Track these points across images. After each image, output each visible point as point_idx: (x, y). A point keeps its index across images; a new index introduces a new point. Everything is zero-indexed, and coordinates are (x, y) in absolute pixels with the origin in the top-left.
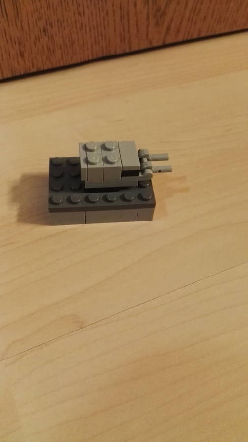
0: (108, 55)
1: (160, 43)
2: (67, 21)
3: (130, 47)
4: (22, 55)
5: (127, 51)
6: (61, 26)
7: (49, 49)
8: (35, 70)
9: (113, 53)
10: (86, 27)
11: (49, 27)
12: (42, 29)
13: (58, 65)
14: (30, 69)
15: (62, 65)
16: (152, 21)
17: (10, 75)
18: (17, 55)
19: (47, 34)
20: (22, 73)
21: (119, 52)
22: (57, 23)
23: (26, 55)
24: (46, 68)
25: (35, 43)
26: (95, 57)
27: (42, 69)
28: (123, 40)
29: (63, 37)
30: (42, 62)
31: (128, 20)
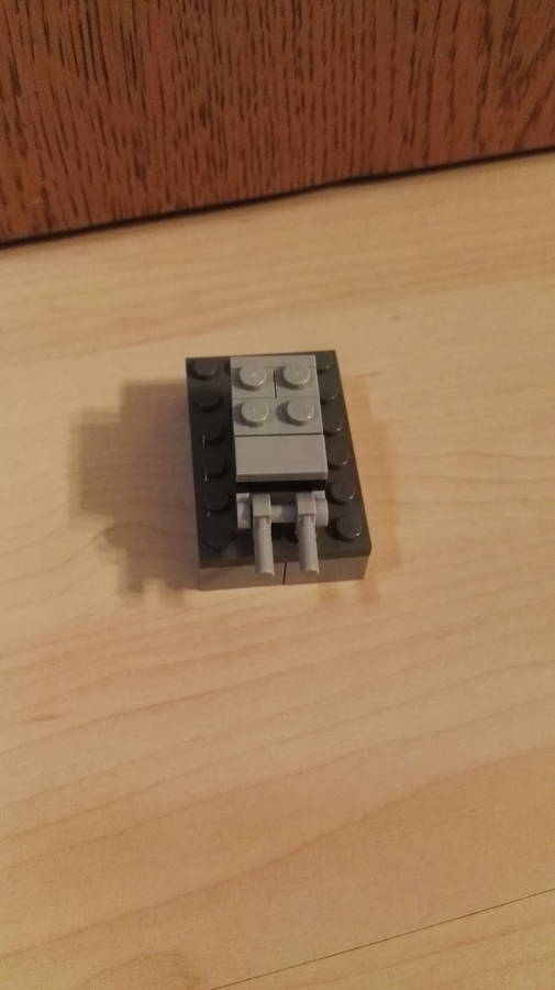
0: (366, 172)
1: (509, 148)
2: (266, 90)
3: (426, 157)
4: (141, 173)
5: (418, 164)
6: (249, 103)
7: (210, 158)
8: (171, 208)
9: (378, 169)
10: (313, 106)
11: (215, 106)
12: (196, 113)
13: (234, 197)
14: (160, 205)
15: (242, 196)
16: (494, 95)
17: (107, 218)
18: (128, 172)
19: (208, 124)
20: (139, 214)
21: (395, 167)
22: (236, 95)
23: (150, 172)
24: (200, 203)
25: (176, 144)
26: (330, 178)
27: (191, 205)
28: (408, 137)
29: (250, 130)
30: (193, 188)
31: (430, 90)
